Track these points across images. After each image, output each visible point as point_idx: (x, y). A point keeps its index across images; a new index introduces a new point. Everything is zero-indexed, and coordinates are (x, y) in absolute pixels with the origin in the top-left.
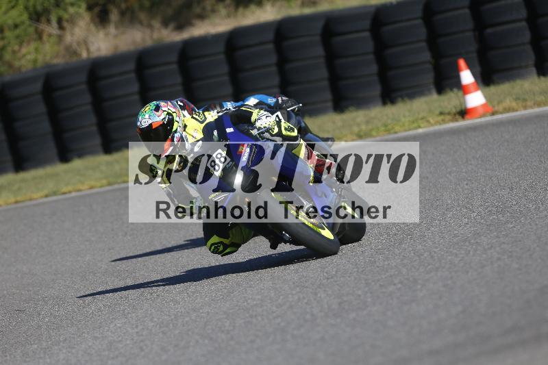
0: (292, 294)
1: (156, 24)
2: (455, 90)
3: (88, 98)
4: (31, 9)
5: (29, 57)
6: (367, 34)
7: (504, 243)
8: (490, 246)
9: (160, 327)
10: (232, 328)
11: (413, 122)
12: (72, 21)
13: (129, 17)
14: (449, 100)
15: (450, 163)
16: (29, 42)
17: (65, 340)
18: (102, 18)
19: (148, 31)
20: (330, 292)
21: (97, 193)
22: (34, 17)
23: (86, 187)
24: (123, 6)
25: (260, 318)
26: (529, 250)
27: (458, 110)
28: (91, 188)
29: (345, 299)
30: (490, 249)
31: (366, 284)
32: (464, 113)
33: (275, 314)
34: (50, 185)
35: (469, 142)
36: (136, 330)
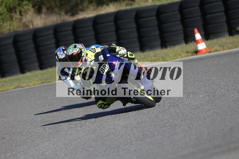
0: (122, 131)
1: (63, 13)
2: (193, 42)
3: (33, 46)
4: (8, 7)
5: (7, 28)
6: (155, 18)
7: (214, 108)
8: (208, 110)
9: (65, 145)
10: (96, 146)
11: (175, 56)
12: (26, 12)
13: (51, 10)
14: (190, 47)
15: (191, 74)
16: (7, 21)
17: (23, 151)
18: (39, 11)
19: (59, 16)
20: (138, 130)
21: (37, 87)
22: (9, 10)
23: (32, 84)
24: (48, 5)
25: (108, 141)
26: (225, 112)
27: (194, 50)
28: (34, 85)
29: (145, 133)
30: (208, 111)
31: (154, 126)
32: (197, 52)
33: (114, 140)
34: (16, 84)
35: (199, 65)
36: (54, 146)
